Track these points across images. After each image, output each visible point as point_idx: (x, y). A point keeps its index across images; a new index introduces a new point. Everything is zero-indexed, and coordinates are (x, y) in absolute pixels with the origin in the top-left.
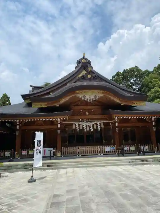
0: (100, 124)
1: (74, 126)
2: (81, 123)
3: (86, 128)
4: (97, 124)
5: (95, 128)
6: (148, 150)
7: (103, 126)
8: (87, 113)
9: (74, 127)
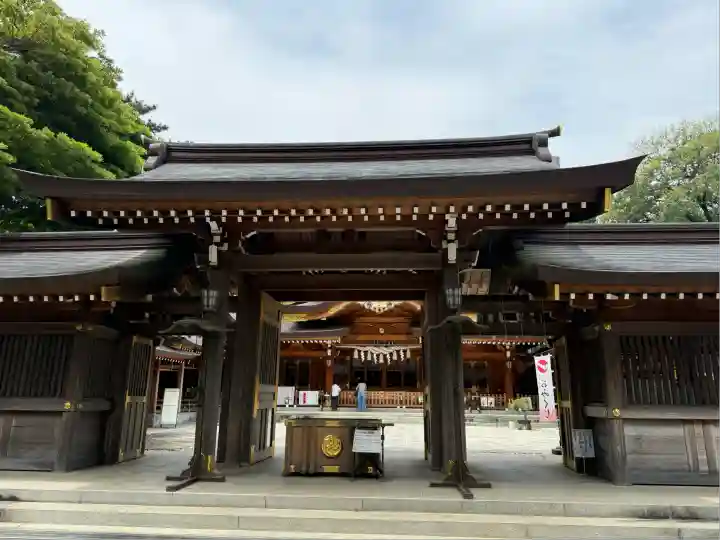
0: (405, 351)
1: (356, 353)
2: (367, 349)
3: (378, 359)
4: (398, 352)
5: (395, 358)
6: (493, 405)
7: (409, 355)
8: (382, 331)
9: (356, 356)
